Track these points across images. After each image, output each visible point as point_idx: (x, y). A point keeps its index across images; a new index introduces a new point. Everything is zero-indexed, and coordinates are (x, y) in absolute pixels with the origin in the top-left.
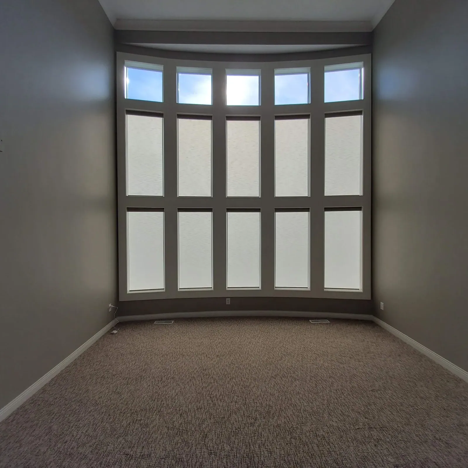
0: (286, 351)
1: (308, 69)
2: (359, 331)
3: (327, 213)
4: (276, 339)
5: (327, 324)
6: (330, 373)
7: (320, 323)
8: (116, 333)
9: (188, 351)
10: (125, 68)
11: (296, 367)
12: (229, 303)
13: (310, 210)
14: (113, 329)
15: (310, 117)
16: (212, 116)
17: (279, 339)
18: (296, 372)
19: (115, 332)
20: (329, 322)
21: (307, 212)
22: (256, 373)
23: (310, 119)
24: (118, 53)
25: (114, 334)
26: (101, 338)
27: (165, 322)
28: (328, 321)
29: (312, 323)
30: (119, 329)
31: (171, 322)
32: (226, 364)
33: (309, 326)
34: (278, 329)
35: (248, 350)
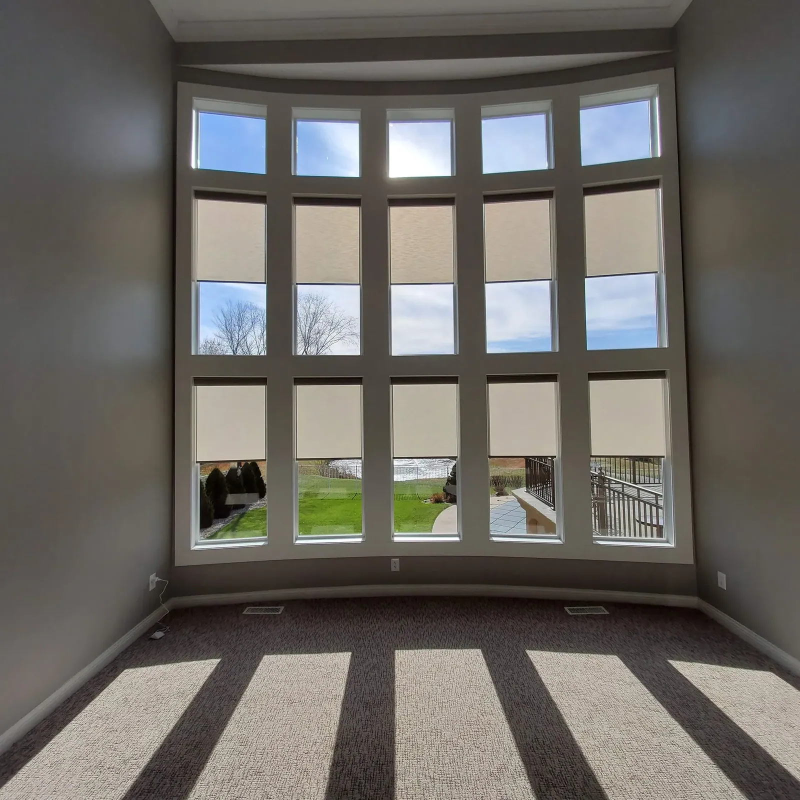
0: (520, 692)
1: (546, 104)
2: (675, 638)
3: (594, 385)
4: (496, 657)
5: (604, 617)
6: (630, 763)
7: (587, 616)
8: (161, 638)
9: (304, 690)
10: (194, 112)
11: (548, 743)
12: (398, 569)
13: (559, 378)
14: (156, 627)
15: (554, 196)
16: (360, 199)
17: (502, 659)
18: (548, 761)
19: (158, 635)
20: (607, 613)
21: (554, 383)
22: (454, 761)
23: (554, 200)
24: (179, 83)
25: (155, 639)
26: (127, 649)
27: (266, 610)
28: (605, 610)
29: (571, 614)
30: (168, 628)
31: (278, 610)
32: (383, 729)
33: (566, 623)
34: (499, 630)
35: (434, 687)
